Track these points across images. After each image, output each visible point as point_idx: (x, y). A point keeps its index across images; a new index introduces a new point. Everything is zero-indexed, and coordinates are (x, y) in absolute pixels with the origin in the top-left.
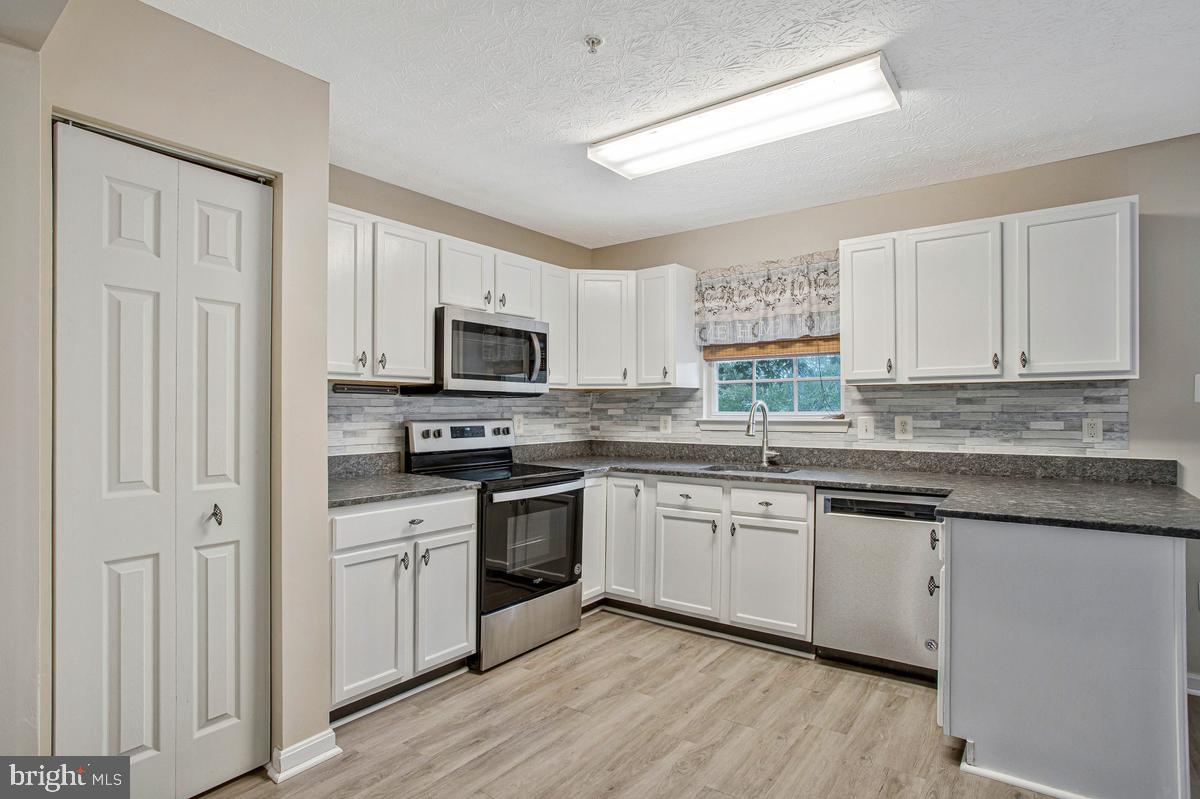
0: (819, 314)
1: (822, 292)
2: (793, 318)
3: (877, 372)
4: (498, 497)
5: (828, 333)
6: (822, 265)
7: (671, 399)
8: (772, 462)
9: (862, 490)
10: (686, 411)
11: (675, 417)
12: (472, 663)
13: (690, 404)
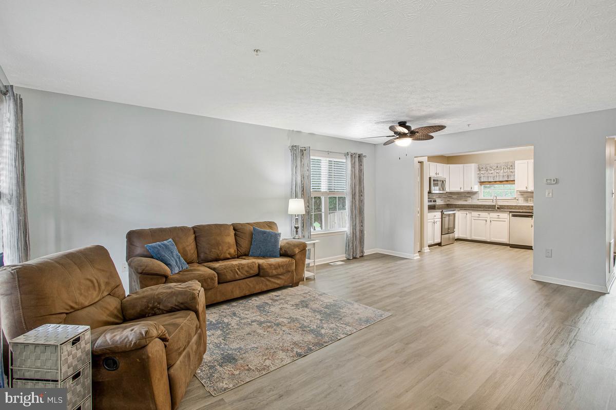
0: (510, 175)
1: (511, 170)
2: (503, 176)
3: (524, 189)
4: (445, 213)
5: (512, 180)
6: (511, 164)
7: (470, 194)
8: (498, 208)
9: (520, 212)
10: (475, 197)
11: (472, 198)
12: (439, 244)
13: (476, 195)
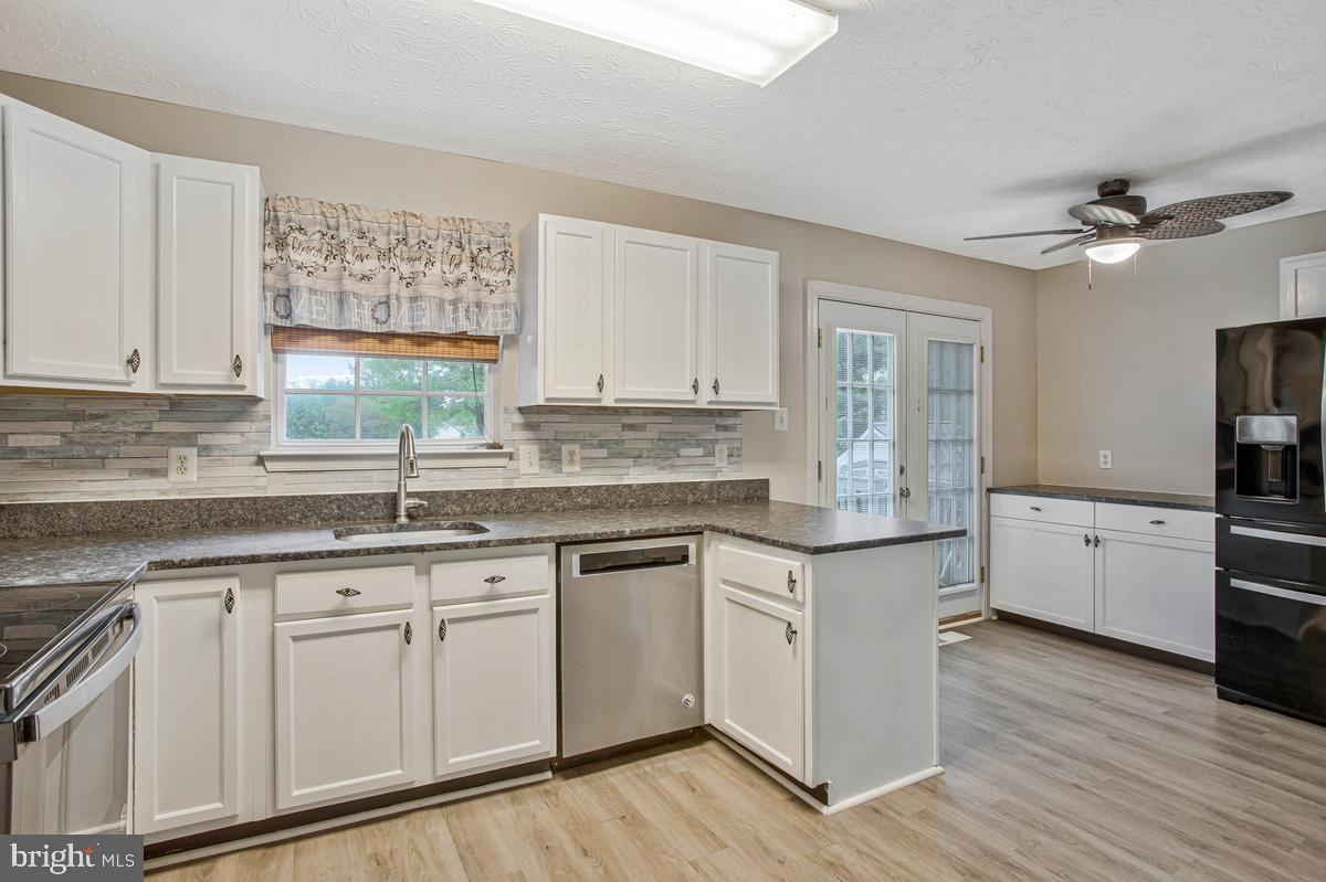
0: (478, 305)
2: (439, 305)
5: (483, 332)
6: (485, 239)
7: (195, 417)
8: (414, 515)
10: (236, 439)
11: (205, 451)
13: (243, 426)
